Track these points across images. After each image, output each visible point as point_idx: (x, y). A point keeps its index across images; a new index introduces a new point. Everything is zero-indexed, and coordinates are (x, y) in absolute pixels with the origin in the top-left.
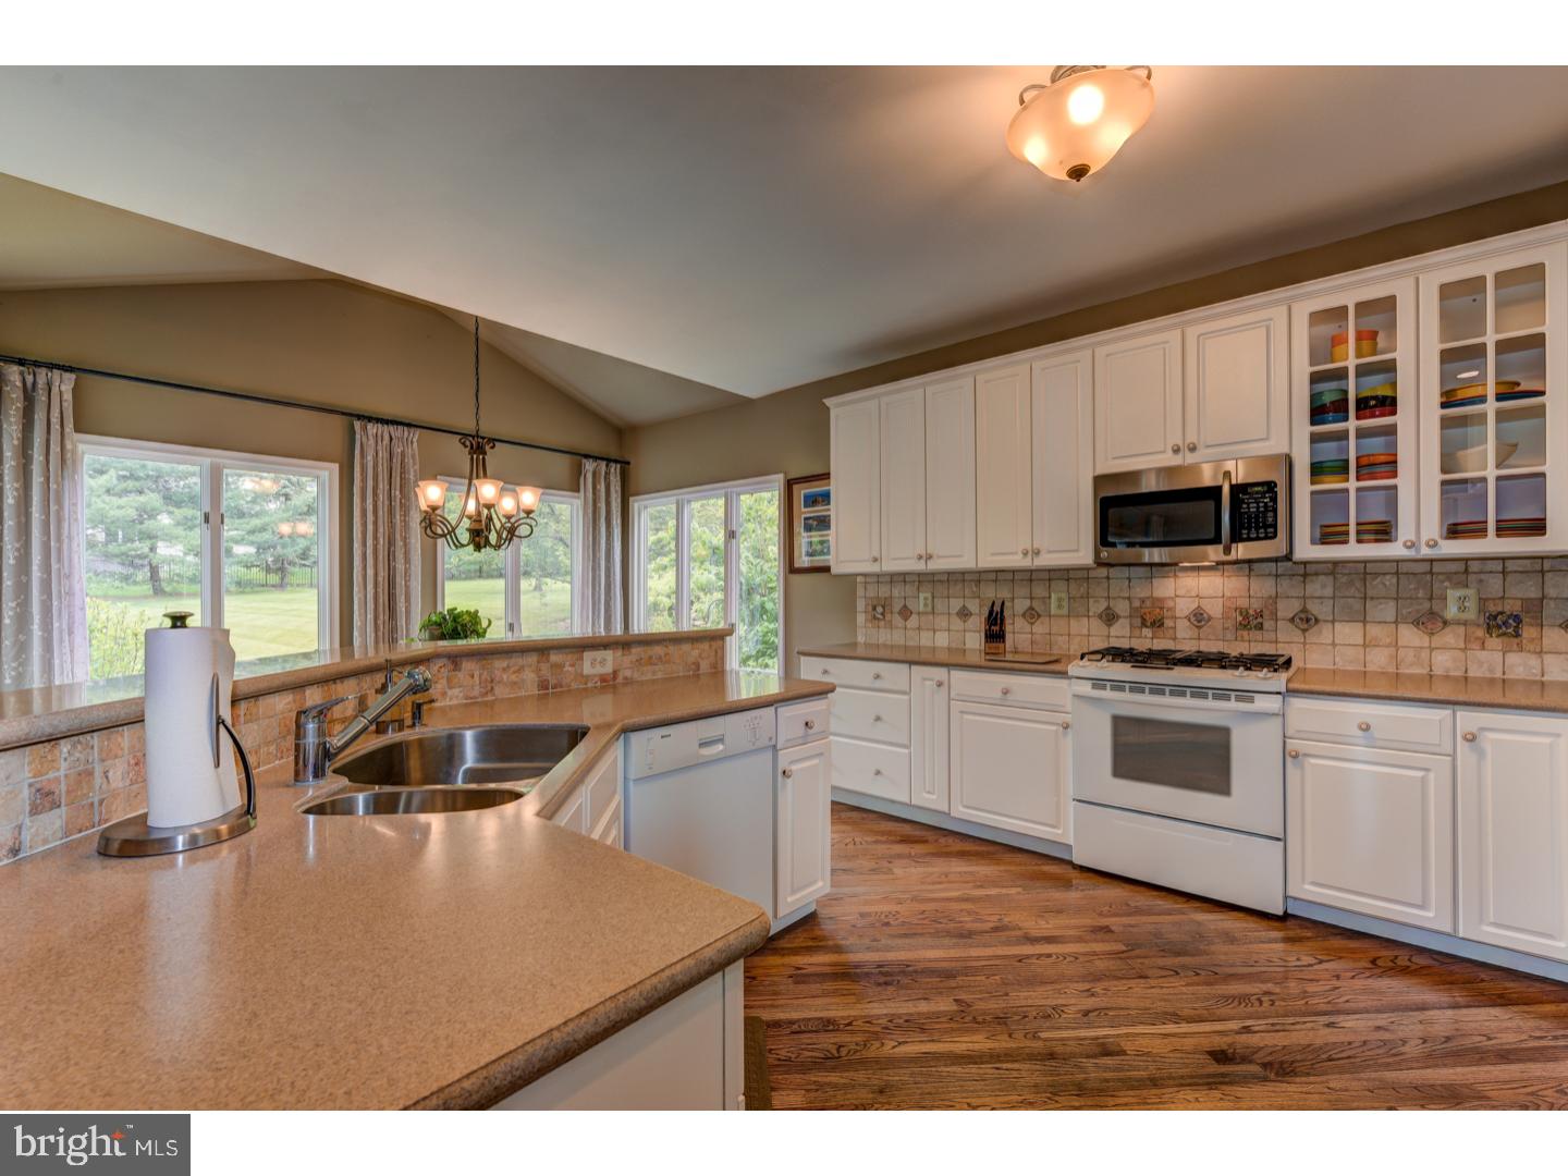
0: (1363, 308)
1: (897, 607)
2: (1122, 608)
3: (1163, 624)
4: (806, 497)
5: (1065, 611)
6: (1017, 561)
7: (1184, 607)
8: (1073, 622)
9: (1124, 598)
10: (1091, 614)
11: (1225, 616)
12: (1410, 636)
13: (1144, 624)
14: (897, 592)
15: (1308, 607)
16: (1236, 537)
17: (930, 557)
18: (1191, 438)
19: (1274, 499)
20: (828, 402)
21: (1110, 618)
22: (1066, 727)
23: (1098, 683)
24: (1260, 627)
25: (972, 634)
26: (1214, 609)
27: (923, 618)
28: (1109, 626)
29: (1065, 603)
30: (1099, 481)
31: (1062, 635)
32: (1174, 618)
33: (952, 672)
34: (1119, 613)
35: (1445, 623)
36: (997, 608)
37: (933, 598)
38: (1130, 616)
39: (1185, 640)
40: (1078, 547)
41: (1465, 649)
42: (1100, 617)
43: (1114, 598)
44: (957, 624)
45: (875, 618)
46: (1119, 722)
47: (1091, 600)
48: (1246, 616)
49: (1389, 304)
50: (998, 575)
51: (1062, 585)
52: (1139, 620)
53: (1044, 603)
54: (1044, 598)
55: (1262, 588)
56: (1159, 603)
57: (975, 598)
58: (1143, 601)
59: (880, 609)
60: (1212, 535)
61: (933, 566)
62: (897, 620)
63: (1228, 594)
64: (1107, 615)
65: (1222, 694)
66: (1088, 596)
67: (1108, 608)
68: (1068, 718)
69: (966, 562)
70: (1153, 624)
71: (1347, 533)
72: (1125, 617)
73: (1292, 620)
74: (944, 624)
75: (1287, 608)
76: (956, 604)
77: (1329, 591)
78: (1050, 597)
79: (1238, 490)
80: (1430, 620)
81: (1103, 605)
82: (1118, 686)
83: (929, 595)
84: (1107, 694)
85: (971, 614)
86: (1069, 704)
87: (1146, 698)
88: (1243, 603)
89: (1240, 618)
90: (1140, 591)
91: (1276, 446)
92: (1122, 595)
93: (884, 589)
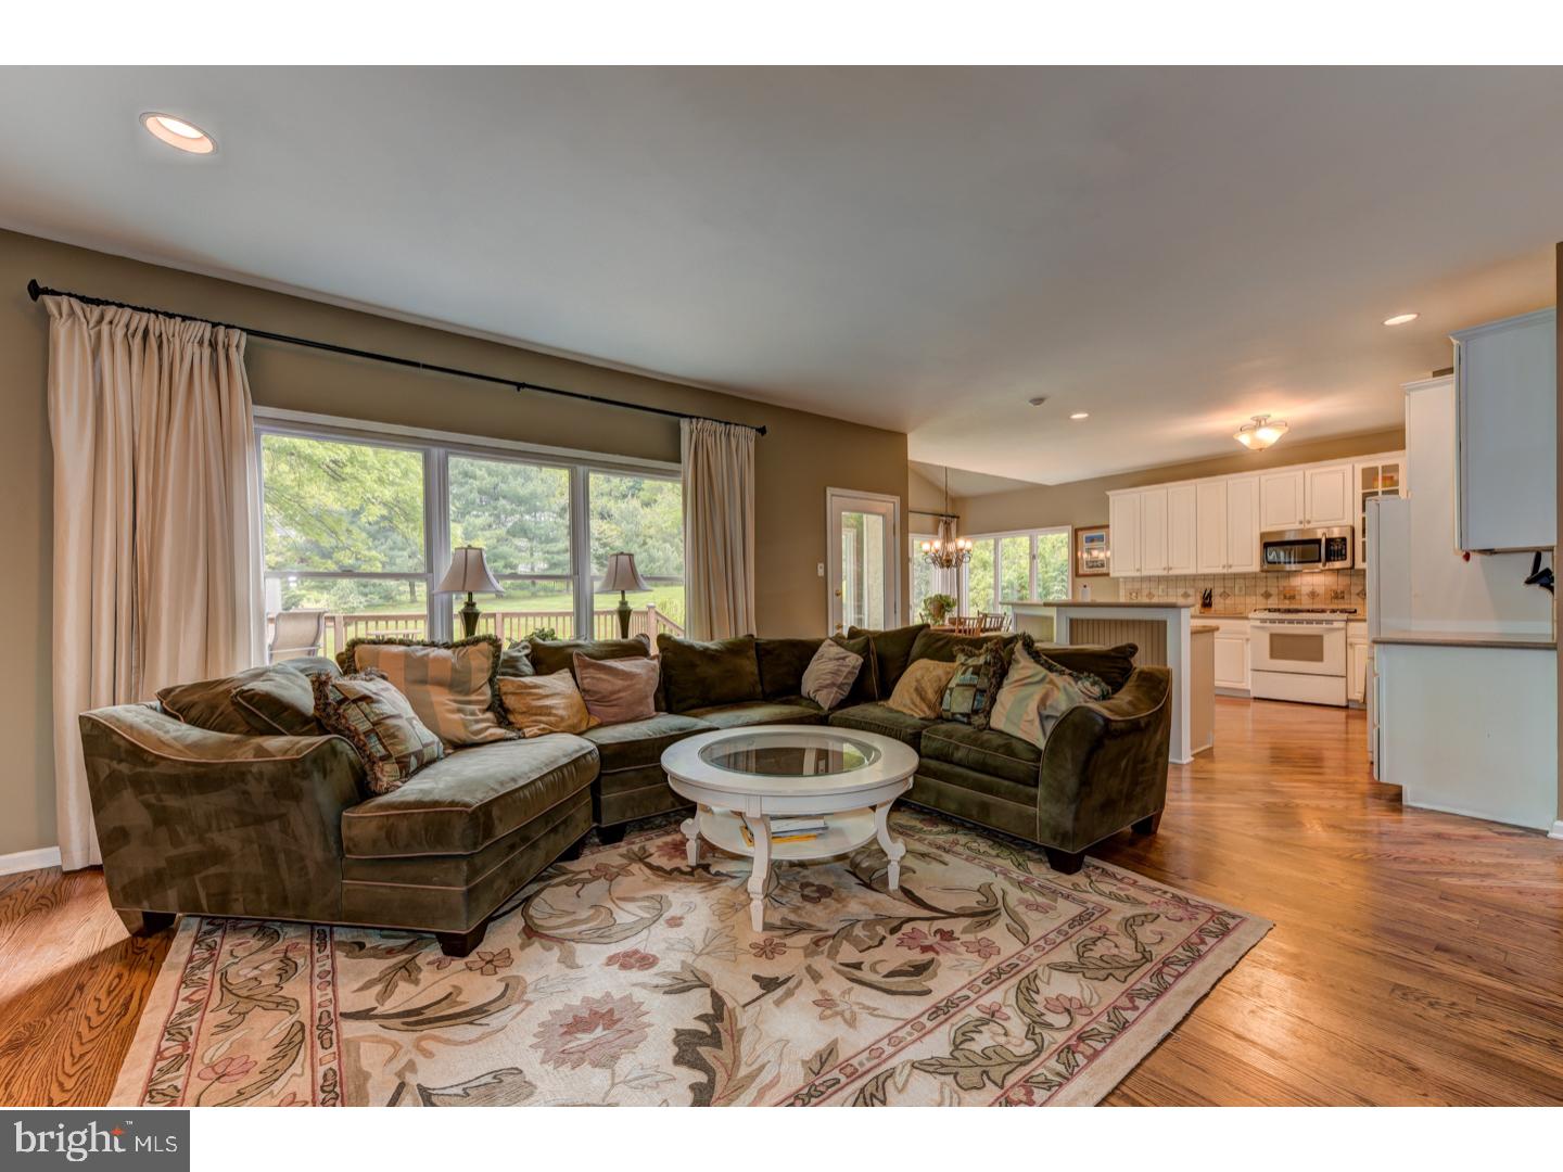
0: (1385, 469)
1: (1144, 593)
2: (1273, 591)
3: (1295, 597)
4: (1086, 538)
5: (1243, 592)
6: (1218, 570)
7: (1306, 590)
8: (1248, 596)
9: (1275, 587)
10: (1257, 594)
11: (1326, 594)
13: (1285, 597)
14: (1147, 585)
16: (1328, 559)
17: (1170, 569)
18: (1308, 518)
19: (1345, 544)
20: (1108, 493)
21: (1267, 595)
22: (1248, 640)
23: (1264, 621)
24: (1343, 597)
26: (1321, 590)
27: (1161, 598)
28: (1267, 599)
29: (1243, 590)
30: (1263, 535)
31: (1242, 603)
32: (1301, 595)
34: (1272, 593)
36: (1208, 592)
37: (1168, 588)
38: (1278, 594)
39: (1306, 603)
40: (1252, 563)
42: (1262, 594)
43: (1270, 587)
46: (1273, 636)
47: (1257, 588)
48: (1336, 593)
49: (1395, 468)
50: (1205, 577)
51: (1242, 581)
52: (1283, 596)
53: (1233, 589)
54: (1232, 587)
55: (1343, 581)
56: (1293, 588)
57: (1196, 587)
58: (1284, 587)
59: (1133, 594)
60: (1317, 558)
61: (1171, 573)
62: (1145, 599)
63: (1327, 584)
65: (1319, 622)
66: (1255, 586)
67: (1266, 591)
68: (1248, 636)
69: (1191, 571)
70: (1290, 596)
72: (1275, 595)
73: (1358, 594)
75: (1355, 590)
76: (1181, 591)
78: (1235, 587)
79: (1329, 541)
81: (1263, 590)
82: (1273, 621)
83: (1165, 587)
84: (1268, 625)
85: (1194, 595)
86: (1249, 630)
87: (1286, 625)
88: (1335, 587)
89: (1333, 594)
90: (1283, 583)
91: (1348, 521)
92: (1274, 585)
93: (1137, 585)
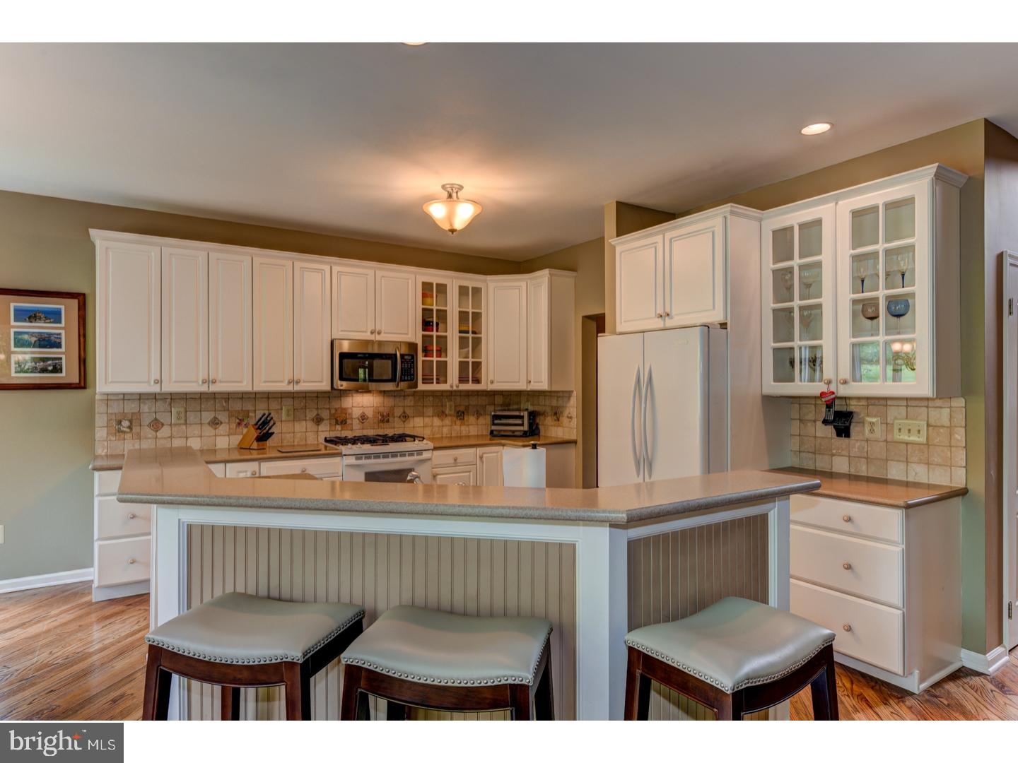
1: (146, 420)
2: (325, 414)
3: (346, 423)
5: (291, 418)
6: (284, 387)
7: (356, 413)
8: (297, 425)
9: (327, 409)
10: (307, 418)
11: (374, 416)
12: (437, 421)
13: (337, 423)
14: (145, 408)
15: (406, 411)
16: (401, 379)
17: (212, 381)
18: (379, 327)
19: (413, 363)
20: (94, 234)
23: (358, 457)
24: (388, 421)
25: (222, 437)
26: (370, 413)
27: (175, 429)
28: (318, 425)
29: (292, 413)
31: (289, 433)
32: (352, 418)
33: (262, 464)
34: (324, 418)
35: (446, 415)
37: (186, 412)
38: (330, 419)
41: (451, 426)
42: (313, 420)
43: (321, 409)
44: (209, 431)
45: (120, 431)
47: (307, 410)
48: (383, 416)
51: (289, 401)
52: (334, 421)
53: (278, 413)
54: (278, 409)
55: (388, 402)
56: (344, 411)
57: (225, 410)
58: (336, 410)
59: (126, 423)
60: (390, 378)
62: (148, 432)
63: (375, 405)
64: (317, 419)
65: (410, 453)
66: (305, 408)
67: (318, 415)
69: (242, 386)
70: (341, 423)
71: (433, 379)
72: (327, 420)
73: (400, 417)
74: (197, 432)
75: (398, 412)
76: (207, 416)
77: (412, 404)
78: (281, 409)
79: (401, 357)
80: (442, 415)
81: (314, 413)
82: (368, 456)
83: (182, 410)
84: (363, 462)
85: (221, 423)
86: (341, 471)
87: (381, 460)
88: (381, 409)
89: (380, 418)
90: (336, 405)
92: (325, 407)
93: (131, 407)
